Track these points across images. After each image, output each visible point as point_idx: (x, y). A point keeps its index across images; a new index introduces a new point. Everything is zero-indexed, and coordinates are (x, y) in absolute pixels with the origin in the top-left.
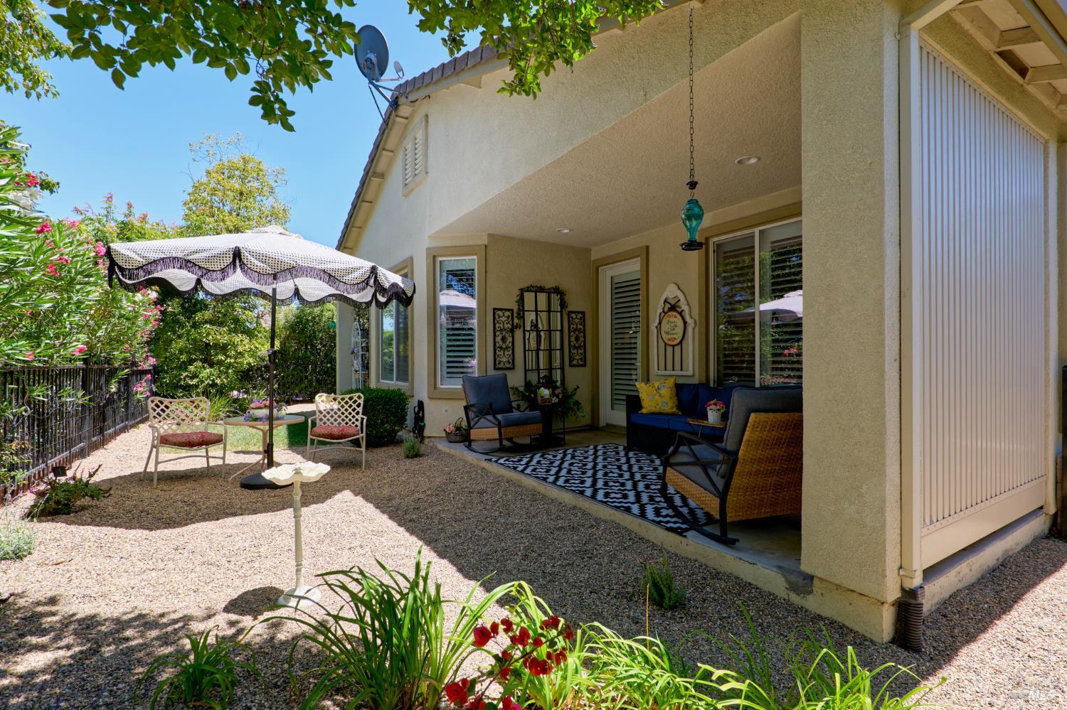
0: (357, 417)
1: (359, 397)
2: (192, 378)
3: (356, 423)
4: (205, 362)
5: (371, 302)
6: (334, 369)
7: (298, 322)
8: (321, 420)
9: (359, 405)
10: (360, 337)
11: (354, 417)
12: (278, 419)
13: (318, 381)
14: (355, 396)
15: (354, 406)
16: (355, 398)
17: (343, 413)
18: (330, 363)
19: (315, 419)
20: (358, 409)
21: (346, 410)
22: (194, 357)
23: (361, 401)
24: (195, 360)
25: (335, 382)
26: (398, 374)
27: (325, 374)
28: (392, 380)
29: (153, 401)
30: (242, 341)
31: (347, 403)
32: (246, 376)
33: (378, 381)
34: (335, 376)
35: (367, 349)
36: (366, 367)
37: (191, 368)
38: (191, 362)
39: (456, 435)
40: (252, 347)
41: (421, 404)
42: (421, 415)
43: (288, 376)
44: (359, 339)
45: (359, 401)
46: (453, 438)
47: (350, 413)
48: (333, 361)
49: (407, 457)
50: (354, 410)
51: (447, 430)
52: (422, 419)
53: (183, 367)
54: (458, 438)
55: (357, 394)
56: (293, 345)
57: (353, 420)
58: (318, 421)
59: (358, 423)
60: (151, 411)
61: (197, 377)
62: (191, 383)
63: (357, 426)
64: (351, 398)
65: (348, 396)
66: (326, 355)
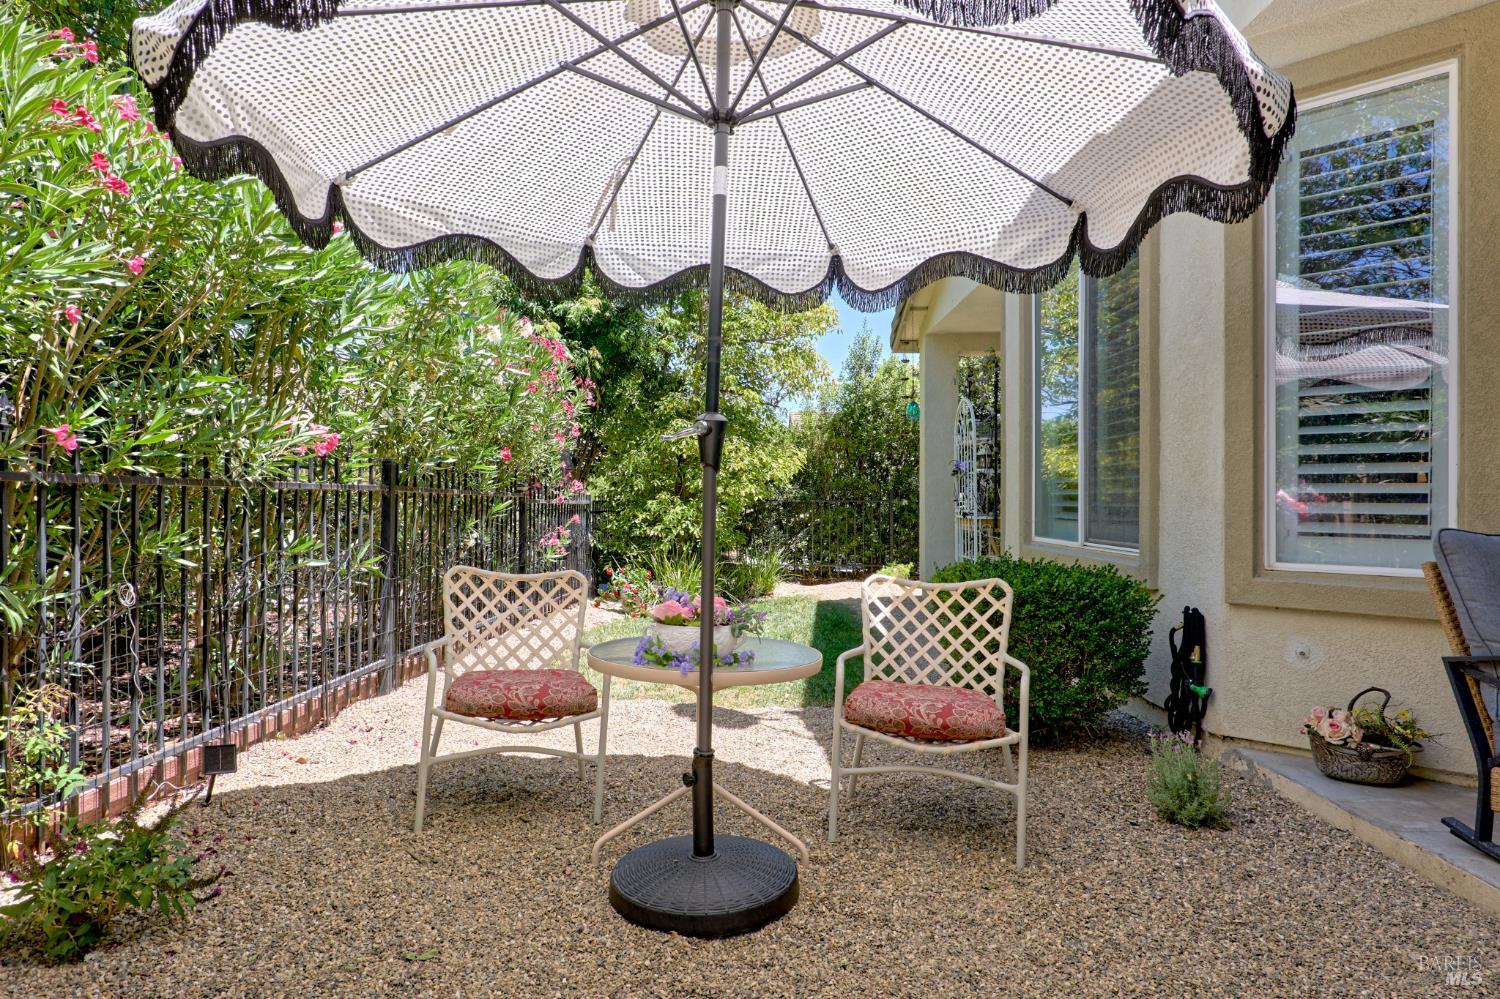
0: (990, 658)
1: (999, 594)
2: (652, 524)
3: (989, 680)
4: (676, 494)
5: (1064, 263)
6: (915, 512)
7: (845, 415)
8: (877, 659)
9: (996, 620)
10: (973, 433)
11: (980, 657)
12: (734, 660)
13: (884, 537)
14: (985, 586)
15: (982, 621)
16: (984, 594)
17: (945, 643)
18: (907, 497)
19: (860, 658)
20: (993, 633)
21: (956, 633)
22: (657, 483)
23: (1005, 606)
24: (659, 490)
25: (916, 539)
26: (1091, 521)
27: (896, 521)
28: (1074, 538)
29: (456, 578)
30: (737, 450)
31: (957, 608)
32: (752, 524)
33: (1026, 538)
34: (916, 526)
35: (994, 460)
36: (991, 505)
37: (652, 505)
38: (652, 492)
39: (1367, 757)
40: (756, 461)
41: (1194, 623)
42: (1195, 657)
43: (826, 523)
44: (972, 438)
45: (996, 605)
46: (1352, 767)
47: (968, 645)
48: (912, 493)
49: (1171, 818)
50: (981, 633)
51: (1325, 730)
52: (1200, 672)
53: (639, 502)
54: (1372, 771)
55: (992, 582)
56: (838, 461)
57: (979, 668)
58: (868, 661)
59: (996, 681)
60: (449, 604)
61: (661, 521)
62: (651, 533)
63: (989, 690)
64: (969, 595)
65: (962, 586)
66: (898, 481)
